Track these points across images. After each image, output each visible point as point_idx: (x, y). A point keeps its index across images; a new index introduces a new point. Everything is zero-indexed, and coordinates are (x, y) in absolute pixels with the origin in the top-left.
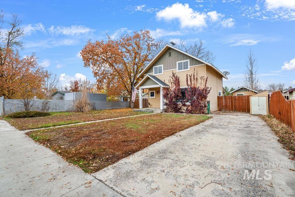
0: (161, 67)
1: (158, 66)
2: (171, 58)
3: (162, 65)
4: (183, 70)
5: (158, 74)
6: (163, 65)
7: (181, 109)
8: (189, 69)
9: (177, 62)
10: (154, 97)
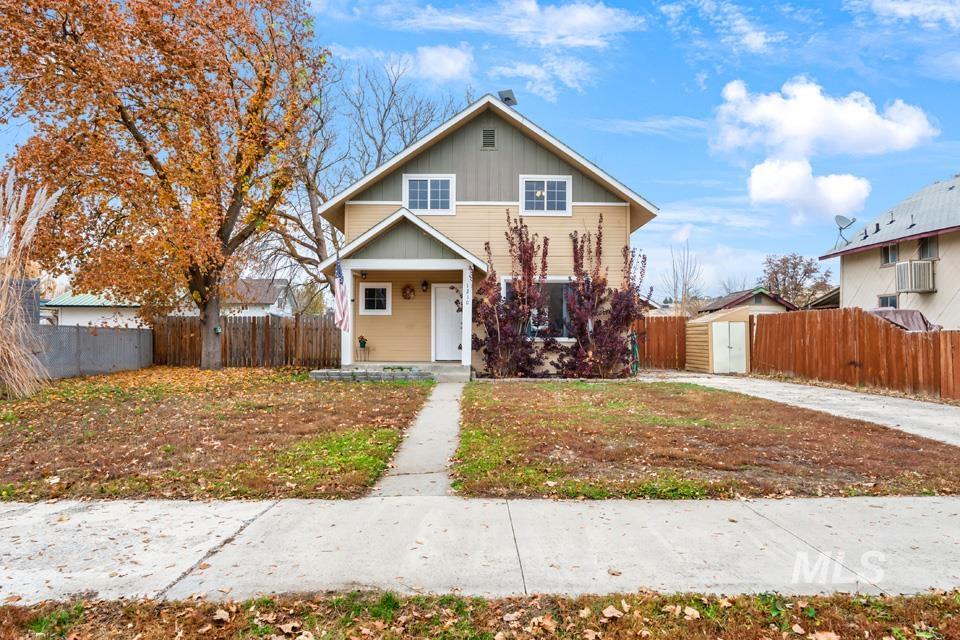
0: (446, 183)
1: (429, 177)
2: (491, 153)
3: (452, 178)
4: (545, 213)
5: (429, 211)
6: (454, 176)
7: (541, 364)
8: (568, 212)
9: (523, 179)
10: (388, 311)
